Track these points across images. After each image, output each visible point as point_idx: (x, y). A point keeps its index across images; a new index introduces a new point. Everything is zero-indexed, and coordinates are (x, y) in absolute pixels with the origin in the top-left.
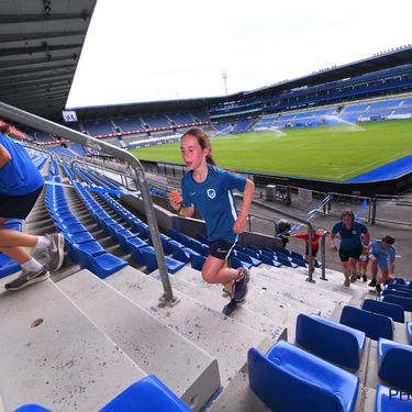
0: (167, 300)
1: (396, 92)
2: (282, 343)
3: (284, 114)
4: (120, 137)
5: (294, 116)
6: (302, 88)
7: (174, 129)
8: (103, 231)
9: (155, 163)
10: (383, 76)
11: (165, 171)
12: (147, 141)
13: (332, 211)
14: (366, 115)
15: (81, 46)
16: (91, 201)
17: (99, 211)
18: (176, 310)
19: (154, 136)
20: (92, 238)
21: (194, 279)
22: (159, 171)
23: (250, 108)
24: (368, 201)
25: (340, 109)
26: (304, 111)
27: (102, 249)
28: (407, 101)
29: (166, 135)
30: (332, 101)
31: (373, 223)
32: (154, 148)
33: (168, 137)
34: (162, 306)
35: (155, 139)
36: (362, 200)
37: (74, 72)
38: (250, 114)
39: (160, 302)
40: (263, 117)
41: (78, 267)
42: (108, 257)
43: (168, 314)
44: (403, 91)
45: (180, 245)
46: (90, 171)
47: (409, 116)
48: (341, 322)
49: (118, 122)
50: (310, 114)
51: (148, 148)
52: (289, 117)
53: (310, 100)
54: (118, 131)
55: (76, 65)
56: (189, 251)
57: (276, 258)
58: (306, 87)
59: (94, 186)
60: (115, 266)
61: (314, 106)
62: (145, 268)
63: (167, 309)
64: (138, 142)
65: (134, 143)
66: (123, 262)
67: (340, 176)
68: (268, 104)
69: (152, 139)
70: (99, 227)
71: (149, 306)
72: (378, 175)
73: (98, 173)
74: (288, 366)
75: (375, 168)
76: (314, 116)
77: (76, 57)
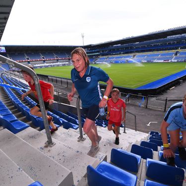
0: (49, 144)
1: (158, 50)
2: (104, 163)
3: (110, 56)
4: (29, 62)
5: (114, 58)
6: (118, 45)
7: (57, 60)
8: (17, 109)
9: (47, 76)
10: (152, 43)
11: (52, 80)
12: (43, 65)
13: (129, 102)
14: (145, 60)
15: (9, 13)
16: (11, 94)
17: (16, 99)
18: (53, 149)
19: (47, 63)
20: (11, 113)
21: (64, 133)
22: (49, 80)
23: (94, 52)
24: (145, 98)
25: (134, 56)
26: (119, 56)
27: (16, 119)
28: (162, 55)
29: (53, 63)
30: (131, 52)
31: (147, 108)
32: (46, 69)
33: (54, 64)
34: (46, 147)
35: (48, 64)
36: (142, 97)
37: (5, 27)
38: (94, 55)
39: (45, 145)
40: (101, 57)
41: (2, 128)
42: (19, 123)
43: (49, 151)
44: (161, 50)
45: (58, 117)
46: (12, 79)
47: (162, 61)
48: (131, 152)
49: (29, 54)
50: (121, 57)
51: (43, 69)
52: (112, 58)
53: (121, 51)
54: (28, 59)
55: (6, 23)
56: (62, 120)
57: (104, 123)
58: (120, 45)
59: (14, 86)
60: (23, 127)
61: (123, 54)
62: (39, 128)
63: (49, 148)
64: (39, 65)
65: (37, 65)
66: (27, 125)
67: (133, 86)
68: (103, 51)
69: (46, 64)
70: (15, 107)
71: (39, 147)
72: (149, 87)
73: (16, 80)
74: (106, 173)
75: (147, 83)
76: (123, 59)
77: (6, 19)
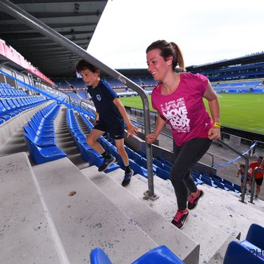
0: (150, 195)
3: (221, 82)
5: (229, 84)
6: (236, 65)
13: (255, 154)
15: (93, 32)
35: (130, 93)
39: (144, 196)
50: (241, 84)
52: (225, 85)
53: (242, 74)
55: (88, 44)
58: (240, 65)
61: (244, 78)
63: (150, 202)
76: (244, 86)
77: (89, 38)
